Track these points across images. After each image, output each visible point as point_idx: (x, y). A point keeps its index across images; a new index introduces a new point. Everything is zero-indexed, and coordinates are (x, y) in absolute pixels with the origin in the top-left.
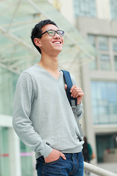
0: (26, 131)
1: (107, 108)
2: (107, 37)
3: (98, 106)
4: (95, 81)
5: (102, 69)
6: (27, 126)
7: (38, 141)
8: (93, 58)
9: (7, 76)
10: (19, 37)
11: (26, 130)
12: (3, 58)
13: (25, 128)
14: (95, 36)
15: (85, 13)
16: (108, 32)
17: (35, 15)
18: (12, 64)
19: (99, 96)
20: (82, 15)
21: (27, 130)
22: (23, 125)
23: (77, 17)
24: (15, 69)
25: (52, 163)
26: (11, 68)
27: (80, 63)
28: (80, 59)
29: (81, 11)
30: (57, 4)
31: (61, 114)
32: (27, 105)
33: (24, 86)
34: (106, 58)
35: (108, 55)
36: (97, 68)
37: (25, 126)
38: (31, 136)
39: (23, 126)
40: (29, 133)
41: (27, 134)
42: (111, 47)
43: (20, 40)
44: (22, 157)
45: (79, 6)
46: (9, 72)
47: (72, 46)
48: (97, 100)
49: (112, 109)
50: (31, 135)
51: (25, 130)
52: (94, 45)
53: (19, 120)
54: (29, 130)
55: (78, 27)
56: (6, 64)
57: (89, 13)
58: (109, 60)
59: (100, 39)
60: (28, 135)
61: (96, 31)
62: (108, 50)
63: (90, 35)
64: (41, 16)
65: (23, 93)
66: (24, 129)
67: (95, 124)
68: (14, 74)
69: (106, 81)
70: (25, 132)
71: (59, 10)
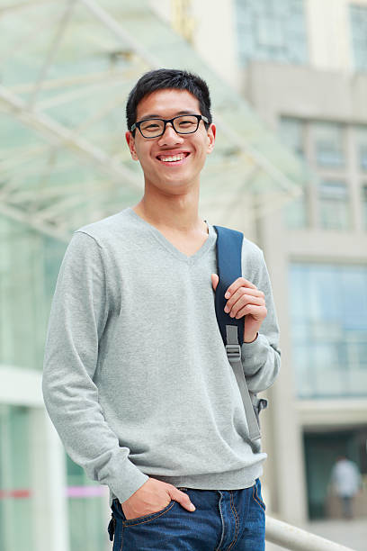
0: (72, 416)
1: (340, 348)
2: (342, 125)
3: (311, 342)
4: (302, 262)
5: (325, 226)
6: (80, 399)
7: (104, 450)
8: (297, 191)
9: (27, 246)
10: (66, 123)
11: (73, 412)
12: (15, 191)
13: (71, 406)
14: (304, 121)
15: (273, 50)
16: (344, 110)
17: (114, 56)
18: (42, 207)
19: (316, 312)
20: (262, 55)
21: (78, 411)
22: (67, 393)
23: (248, 63)
24: (52, 223)
25: (146, 519)
26: (38, 221)
27: (256, 207)
28: (256, 194)
29: (258, 46)
30: (183, 23)
31: (190, 363)
32: (83, 334)
33: (76, 275)
34: (338, 191)
35: (343, 184)
36: (307, 224)
37: (72, 399)
38: (86, 432)
39: (65, 398)
40: (81, 422)
41: (76, 423)
42: (353, 159)
43: (66, 134)
44: (71, 501)
45: (254, 29)
46: (33, 232)
47: (232, 153)
48: (309, 323)
49: (353, 351)
50: (86, 427)
51: (69, 412)
52: (300, 152)
53: (57, 378)
54: (83, 413)
55: (248, 93)
56: (23, 207)
57: (285, 49)
58: (346, 200)
59: (319, 134)
60: (79, 427)
61: (305, 108)
62: (343, 166)
63: (286, 118)
64: (136, 59)
65: (74, 295)
66: (67, 407)
67: (302, 397)
68: (48, 241)
69: (338, 264)
70: (70, 418)
71: (189, 42)
